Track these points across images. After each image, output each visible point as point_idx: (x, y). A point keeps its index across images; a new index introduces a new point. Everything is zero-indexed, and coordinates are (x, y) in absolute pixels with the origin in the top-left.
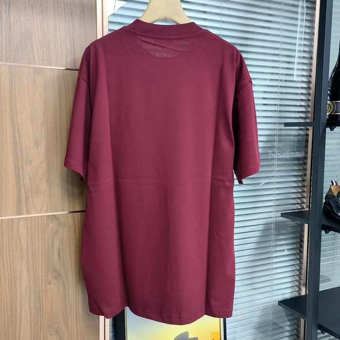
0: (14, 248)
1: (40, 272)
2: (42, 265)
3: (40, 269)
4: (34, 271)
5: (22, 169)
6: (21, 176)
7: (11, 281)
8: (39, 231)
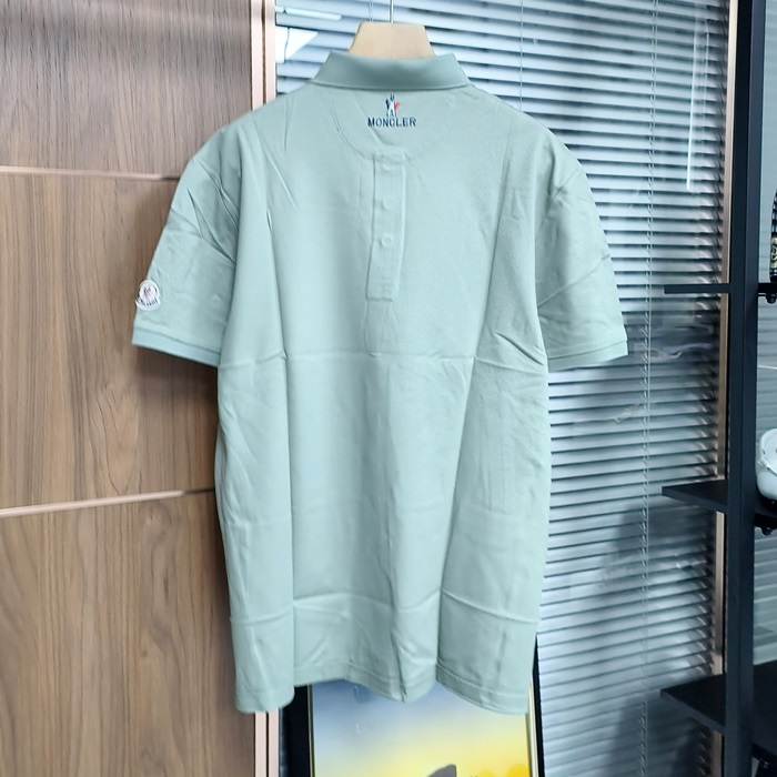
0: (67, 575)
1: (125, 628)
2: (128, 612)
3: (125, 623)
5: (88, 399)
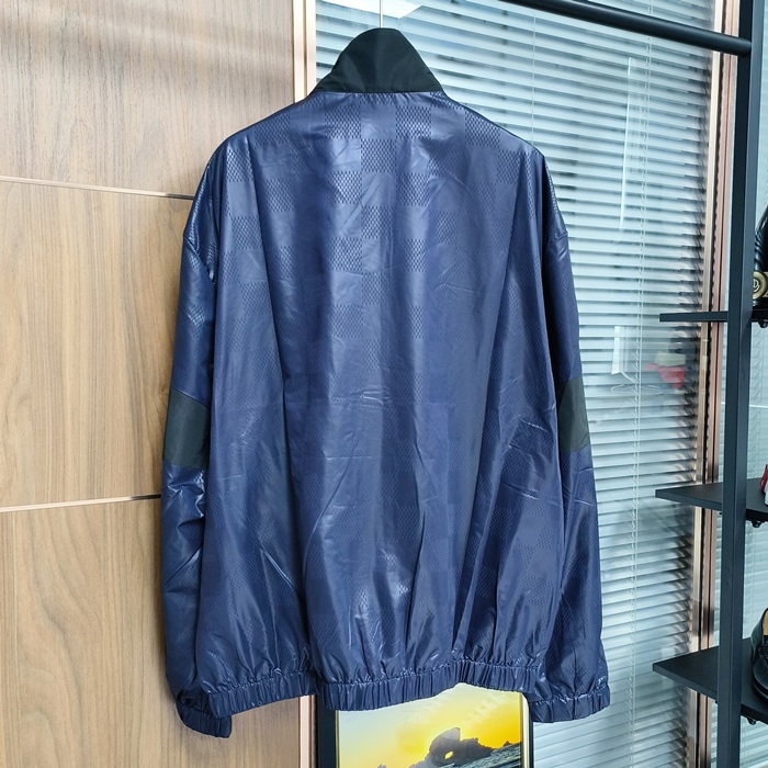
7: (122, 629)
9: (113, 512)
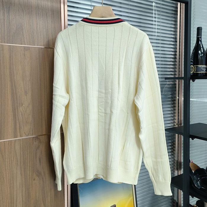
0: (12, 159)
1: (29, 173)
3: (29, 171)
4: (24, 173)
5: (17, 109)
6: (17, 113)
7: (10, 180)
8: (27, 147)
9: (8, 144)
